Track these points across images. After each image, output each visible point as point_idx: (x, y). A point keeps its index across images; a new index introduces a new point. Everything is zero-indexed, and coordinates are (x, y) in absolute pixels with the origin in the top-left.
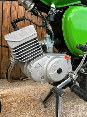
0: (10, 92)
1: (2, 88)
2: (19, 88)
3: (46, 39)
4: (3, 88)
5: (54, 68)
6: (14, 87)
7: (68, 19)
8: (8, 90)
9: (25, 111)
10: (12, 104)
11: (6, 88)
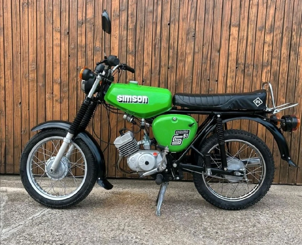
0: (129, 191)
1: (122, 188)
2: (141, 189)
3: (144, 140)
4: (124, 187)
5: (142, 161)
6: (135, 188)
7: (154, 125)
8: (128, 190)
9: (136, 204)
10: (127, 199)
11: (127, 188)
